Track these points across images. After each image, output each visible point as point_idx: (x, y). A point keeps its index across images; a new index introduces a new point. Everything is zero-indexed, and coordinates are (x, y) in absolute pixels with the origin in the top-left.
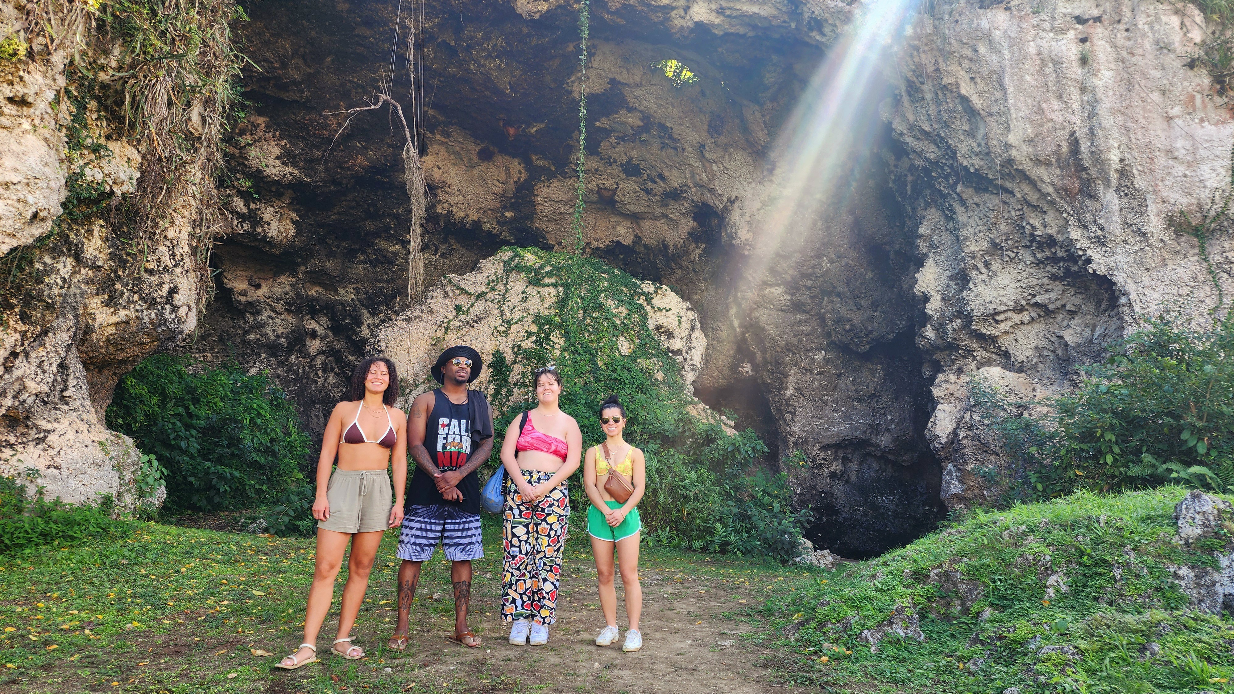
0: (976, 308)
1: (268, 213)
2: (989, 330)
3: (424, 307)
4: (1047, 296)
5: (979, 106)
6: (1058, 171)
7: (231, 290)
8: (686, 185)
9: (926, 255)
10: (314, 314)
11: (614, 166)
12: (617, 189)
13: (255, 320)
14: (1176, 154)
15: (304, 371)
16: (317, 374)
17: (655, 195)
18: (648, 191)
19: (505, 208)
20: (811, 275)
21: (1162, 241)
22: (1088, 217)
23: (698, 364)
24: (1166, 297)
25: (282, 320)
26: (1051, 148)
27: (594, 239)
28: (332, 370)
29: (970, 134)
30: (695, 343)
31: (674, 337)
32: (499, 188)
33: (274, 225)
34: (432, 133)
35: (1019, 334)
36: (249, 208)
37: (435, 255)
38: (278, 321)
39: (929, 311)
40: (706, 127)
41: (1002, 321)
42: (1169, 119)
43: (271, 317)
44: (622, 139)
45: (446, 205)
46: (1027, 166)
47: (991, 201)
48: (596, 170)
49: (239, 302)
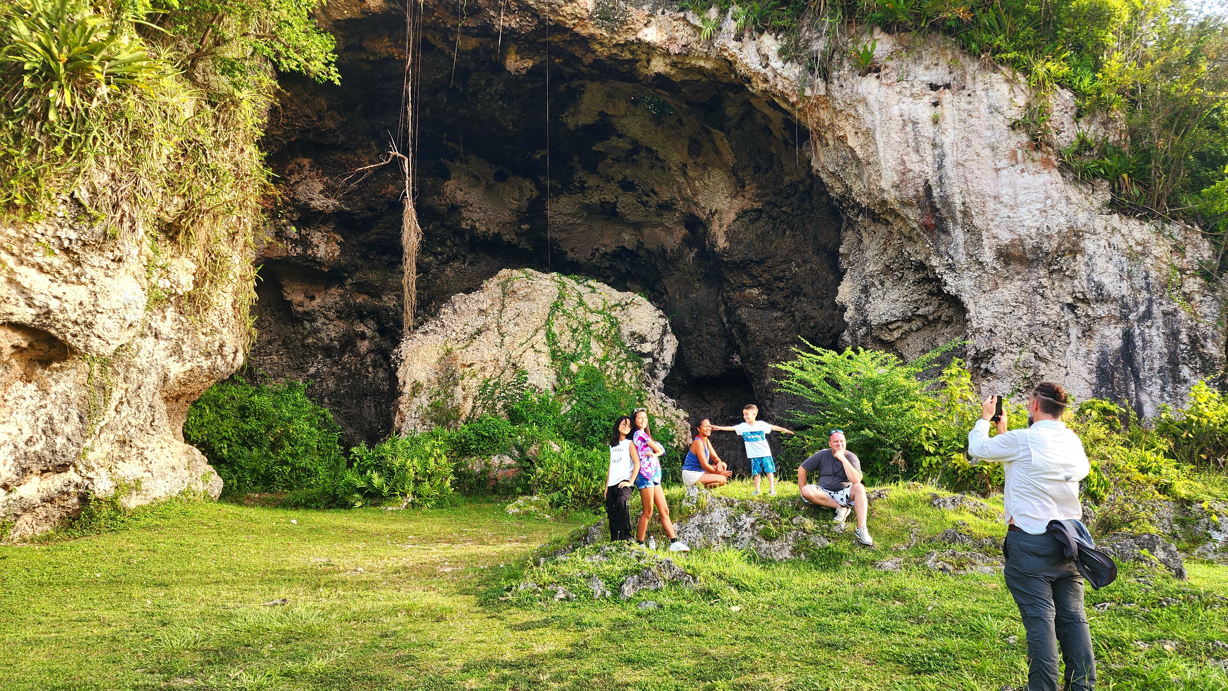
0: (874, 319)
1: (316, 237)
2: (886, 337)
3: (438, 322)
4: (927, 309)
5: (861, 156)
6: (919, 211)
7: (290, 302)
8: (674, 199)
9: (846, 270)
10: (362, 318)
11: (612, 183)
12: (617, 202)
13: (312, 326)
14: (1002, 199)
15: (356, 368)
16: (367, 370)
17: (651, 207)
18: (645, 204)
19: (521, 221)
20: (782, 277)
21: (995, 269)
22: (943, 248)
23: (669, 364)
24: (996, 314)
25: (335, 326)
26: (911, 193)
27: (602, 245)
28: (381, 366)
29: (859, 176)
30: (666, 345)
31: (646, 342)
32: (515, 205)
33: (322, 247)
34: (453, 161)
35: (909, 340)
36: (300, 234)
37: (464, 263)
38: (331, 326)
39: (846, 320)
40: (686, 149)
41: (894, 329)
42: (997, 170)
43: (324, 324)
44: (617, 160)
45: (469, 222)
46: (897, 206)
47: (882, 230)
48: (598, 187)
49: (297, 312)
